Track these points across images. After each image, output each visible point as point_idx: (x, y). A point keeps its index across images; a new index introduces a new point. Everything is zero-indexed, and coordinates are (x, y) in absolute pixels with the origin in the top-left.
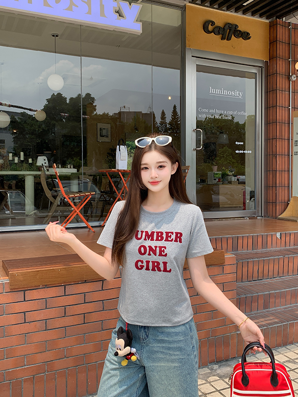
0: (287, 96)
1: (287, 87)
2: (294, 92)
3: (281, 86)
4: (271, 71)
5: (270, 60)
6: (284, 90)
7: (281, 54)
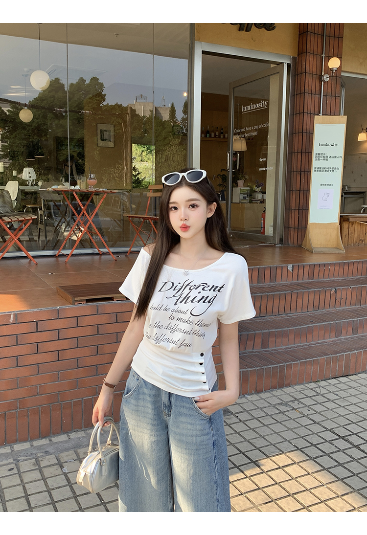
0: (317, 100)
1: (317, 89)
2: (326, 96)
3: (310, 87)
4: (299, 69)
5: (298, 55)
6: (313, 92)
7: (312, 48)
